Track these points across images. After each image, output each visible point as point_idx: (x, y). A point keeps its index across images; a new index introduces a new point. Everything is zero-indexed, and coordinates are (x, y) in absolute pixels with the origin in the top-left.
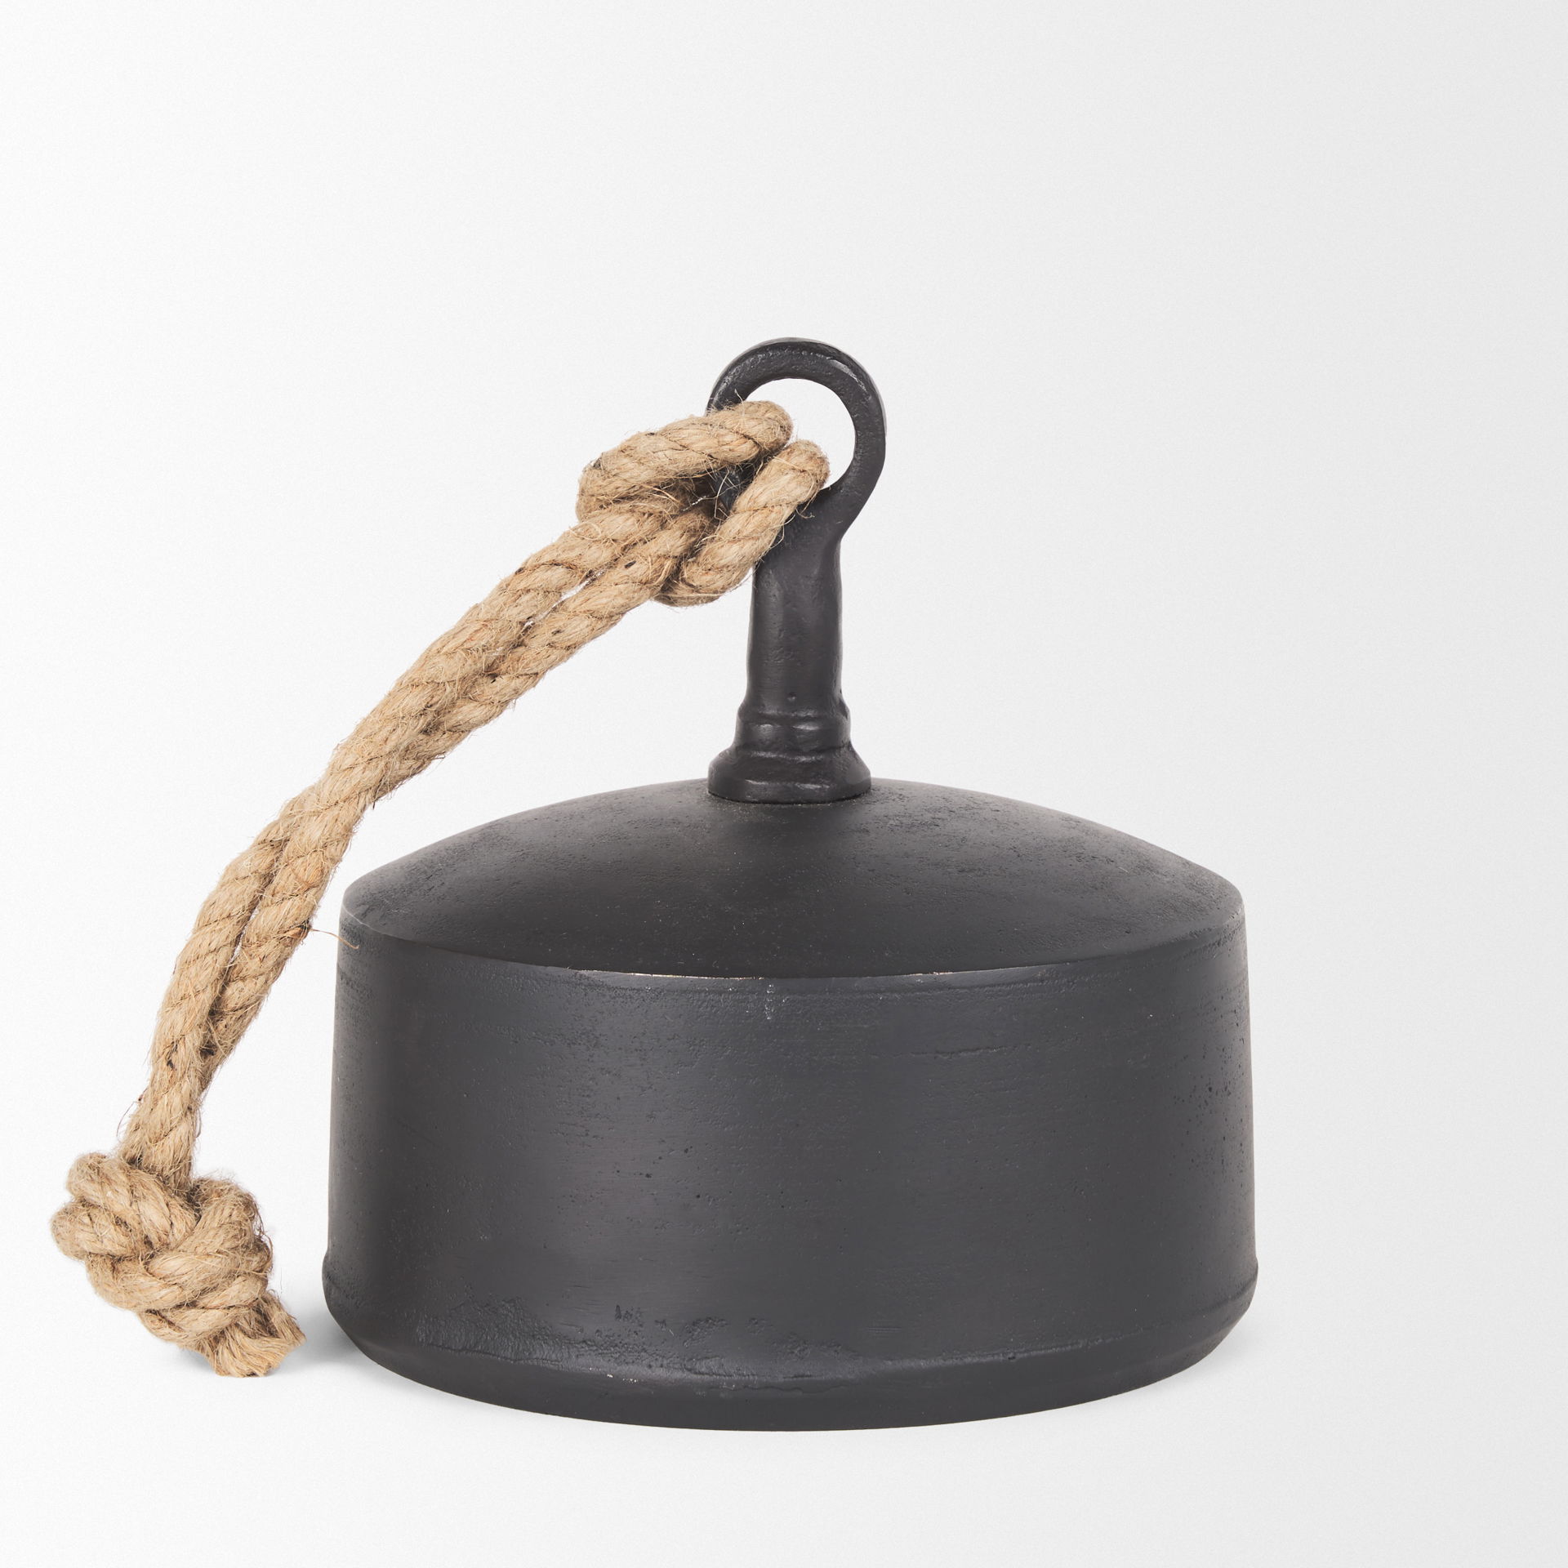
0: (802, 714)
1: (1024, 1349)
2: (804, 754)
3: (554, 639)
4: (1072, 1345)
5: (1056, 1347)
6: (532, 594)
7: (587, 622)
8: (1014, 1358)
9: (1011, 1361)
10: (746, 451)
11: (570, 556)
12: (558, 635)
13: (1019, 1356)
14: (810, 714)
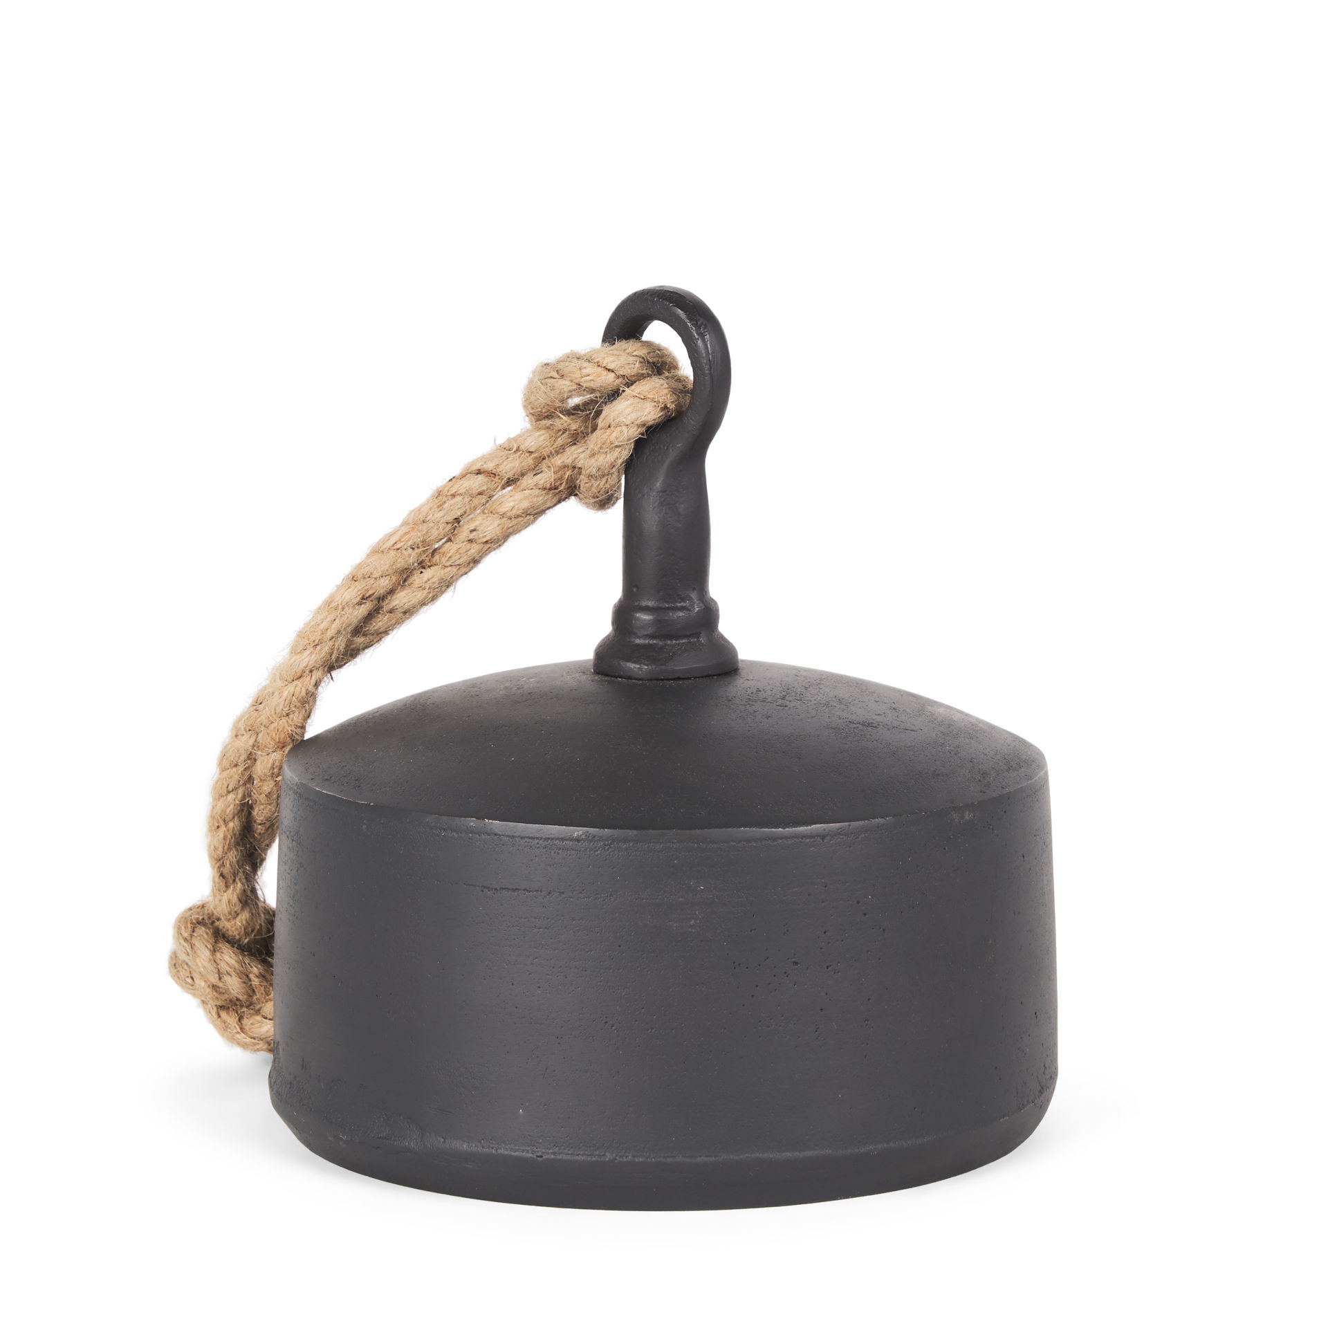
0: (644, 604)
1: (551, 1151)
2: (639, 638)
3: (471, 536)
4: (599, 1156)
5: (583, 1155)
6: (458, 499)
7: (497, 522)
8: (541, 1157)
9: (538, 1159)
10: (609, 380)
11: (490, 466)
12: (474, 533)
13: (545, 1157)
14: (650, 604)
